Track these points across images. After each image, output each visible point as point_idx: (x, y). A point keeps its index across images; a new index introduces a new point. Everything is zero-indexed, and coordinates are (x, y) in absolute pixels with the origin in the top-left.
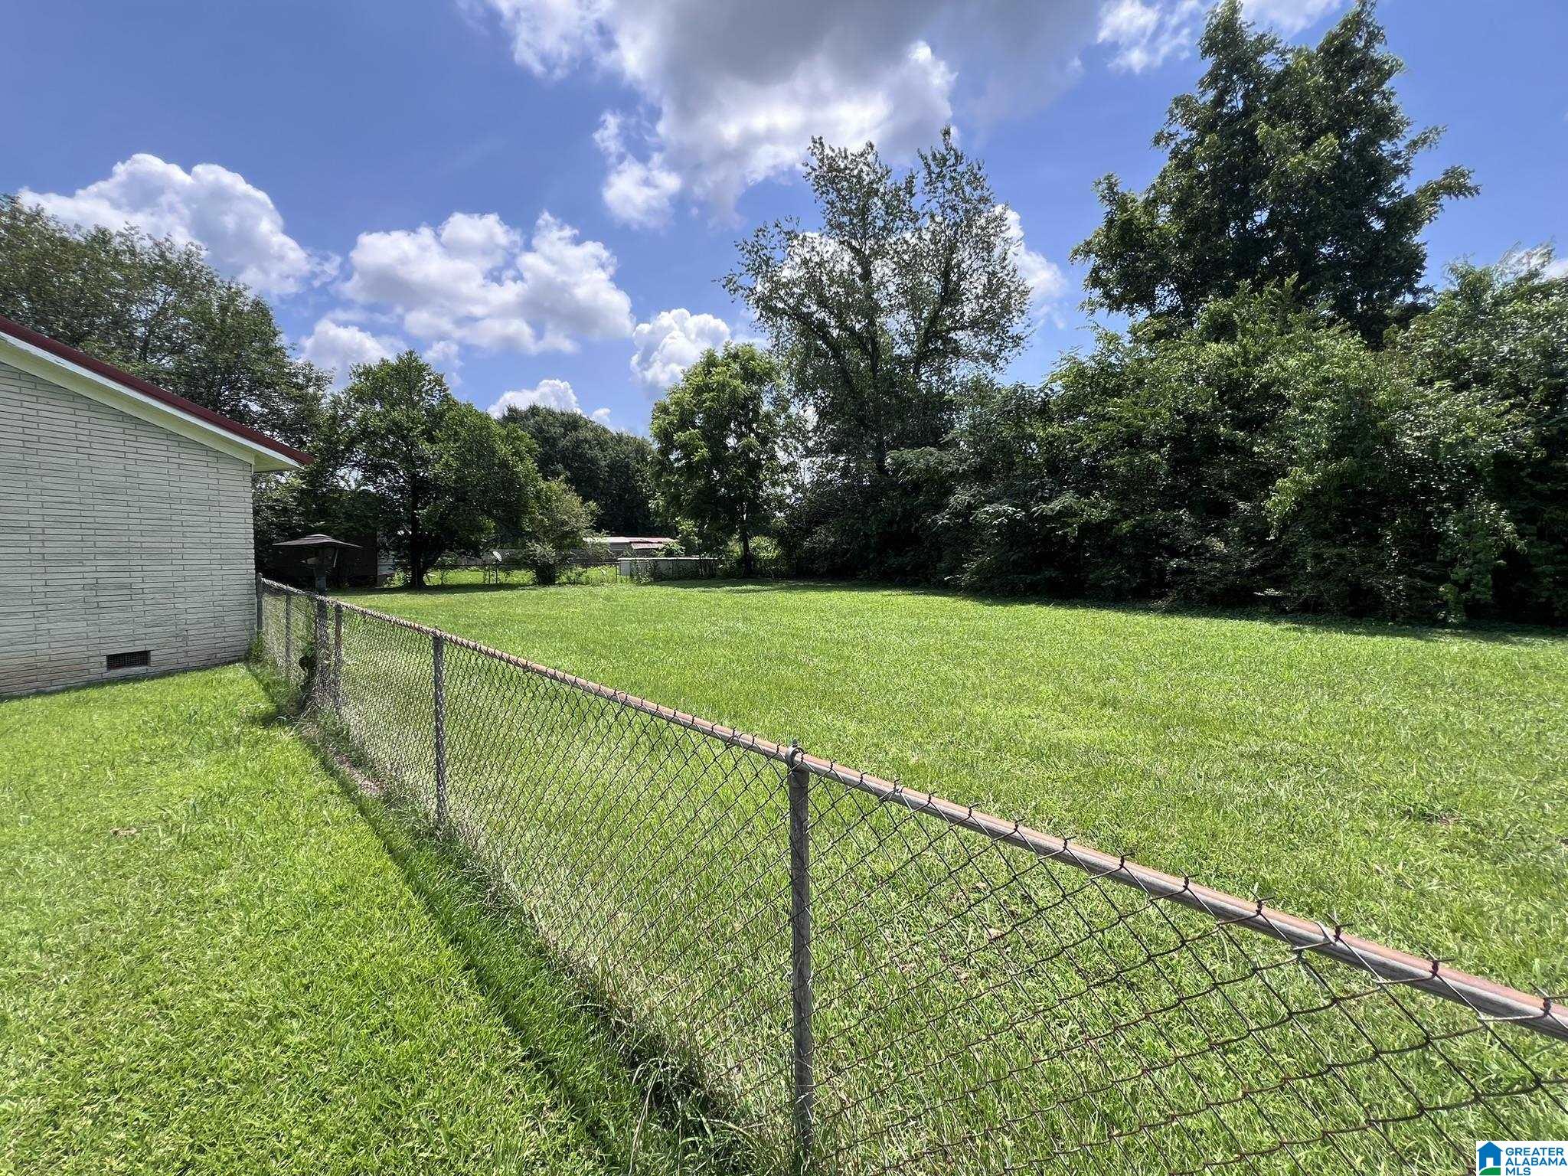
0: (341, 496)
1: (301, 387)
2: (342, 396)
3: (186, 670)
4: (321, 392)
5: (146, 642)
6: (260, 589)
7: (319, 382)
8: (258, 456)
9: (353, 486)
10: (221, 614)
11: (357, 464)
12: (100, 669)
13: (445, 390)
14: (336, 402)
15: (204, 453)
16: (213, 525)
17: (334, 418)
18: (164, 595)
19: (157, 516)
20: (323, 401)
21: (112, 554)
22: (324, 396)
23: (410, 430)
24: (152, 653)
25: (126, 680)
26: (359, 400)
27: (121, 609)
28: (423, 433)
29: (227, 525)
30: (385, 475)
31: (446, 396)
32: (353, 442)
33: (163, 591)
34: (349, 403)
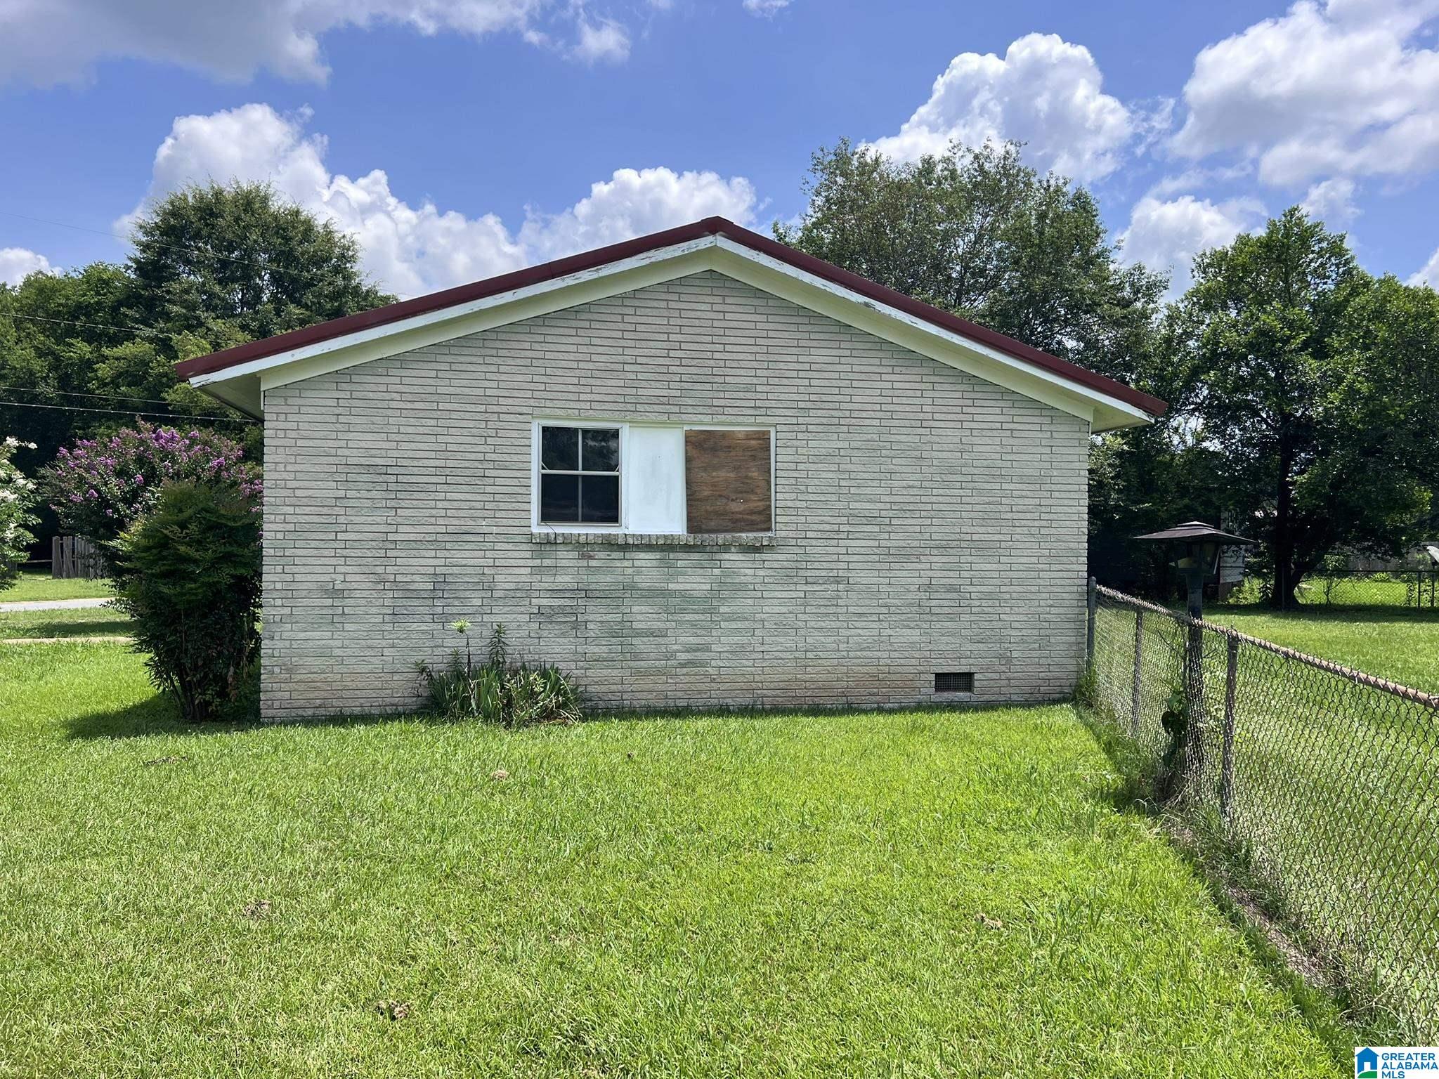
0: (1172, 459)
1: (1126, 304)
2: (1181, 306)
3: (1009, 705)
4: (1152, 306)
5: (971, 661)
6: (1095, 600)
7: (1151, 290)
8: (1098, 409)
9: (1190, 440)
10: (1048, 632)
11: (1198, 408)
12: (928, 691)
13: (1347, 262)
14: (1172, 319)
15: (1037, 412)
16: (1043, 509)
17: (1168, 340)
18: (990, 603)
19: (987, 500)
20: (1153, 317)
21: (944, 548)
22: (1155, 311)
23: (1286, 341)
24: (976, 676)
25: (952, 707)
26: (1207, 307)
27: (951, 617)
28: (1305, 345)
29: (1059, 509)
30: (1237, 421)
31: (1349, 272)
32: (1196, 372)
33: (989, 596)
34: (1191, 315)
